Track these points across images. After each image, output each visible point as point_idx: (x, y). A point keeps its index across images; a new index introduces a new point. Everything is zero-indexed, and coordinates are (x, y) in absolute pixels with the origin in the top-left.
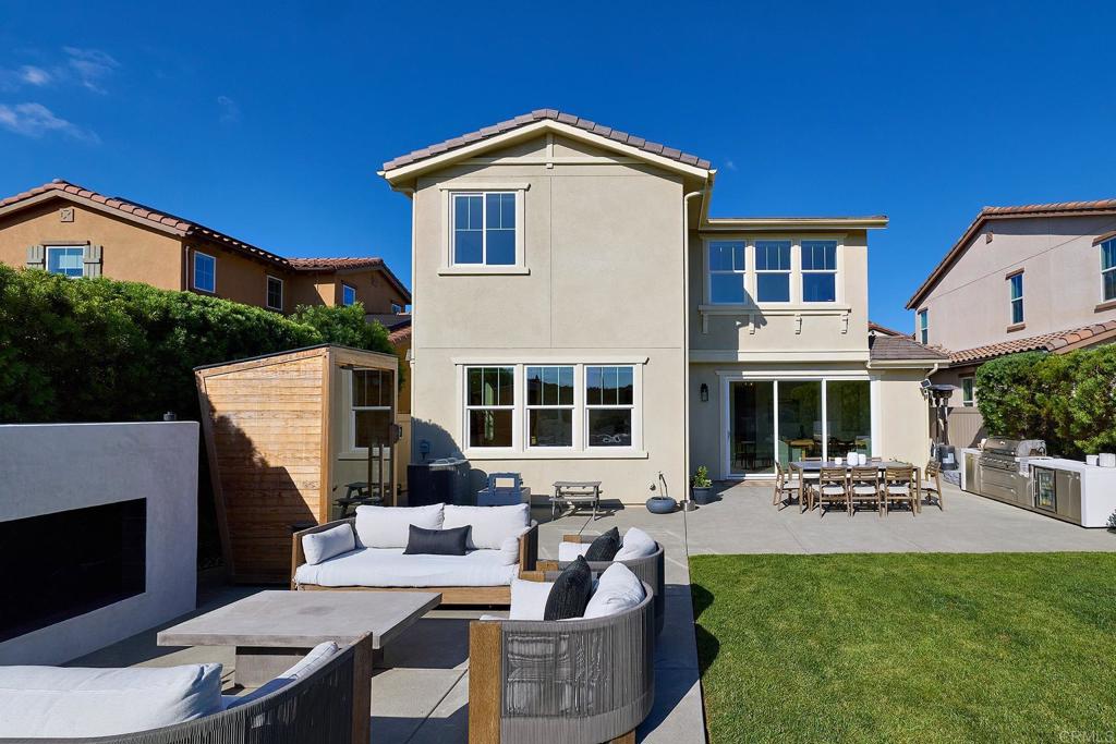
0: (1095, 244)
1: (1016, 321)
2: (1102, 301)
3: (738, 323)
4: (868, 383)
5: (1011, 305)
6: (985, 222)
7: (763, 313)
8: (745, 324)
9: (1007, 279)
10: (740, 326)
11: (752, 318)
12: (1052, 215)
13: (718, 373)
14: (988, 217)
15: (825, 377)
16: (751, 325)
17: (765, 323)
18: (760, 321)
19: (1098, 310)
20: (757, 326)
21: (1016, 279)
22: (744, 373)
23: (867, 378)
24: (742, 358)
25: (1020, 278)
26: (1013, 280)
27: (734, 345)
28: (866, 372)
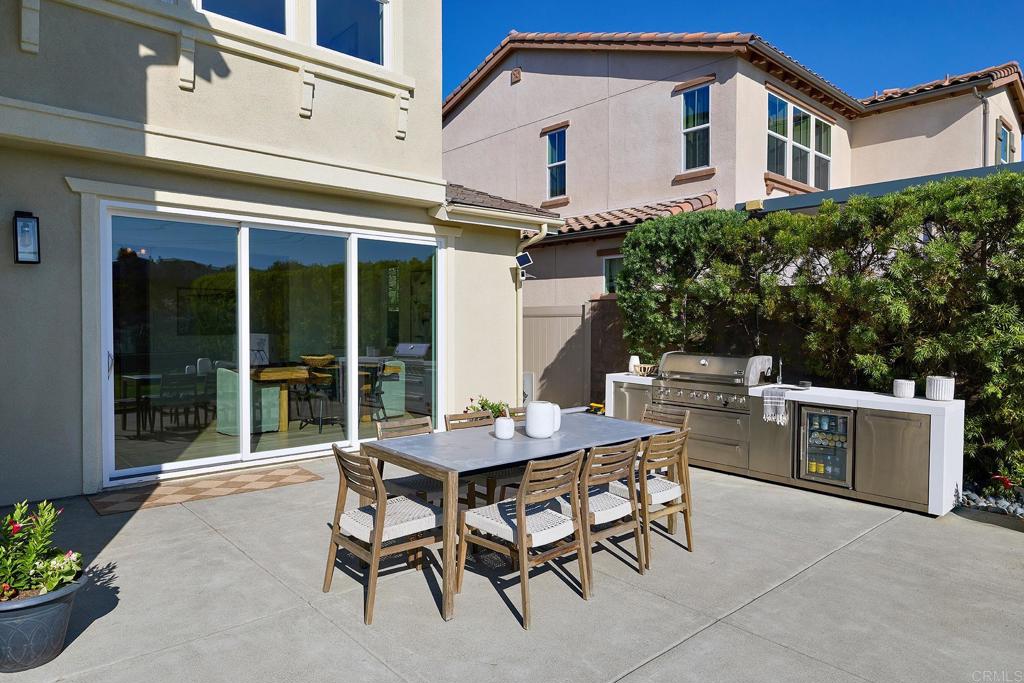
0: (675, 93)
1: (553, 194)
2: (682, 170)
3: (144, 51)
4: (431, 252)
5: (548, 172)
6: (512, 51)
7: (221, 41)
8: (169, 58)
9: (543, 134)
10: (149, 61)
11: (190, 46)
12: (617, 47)
13: (75, 184)
14: (517, 45)
15: (358, 229)
16: (186, 66)
17: (224, 72)
18: (210, 63)
19: (678, 181)
20: (202, 71)
21: (557, 137)
22: (161, 196)
23: (431, 242)
24: (156, 149)
25: (562, 135)
26: (552, 138)
27: (135, 109)
28: (430, 229)
